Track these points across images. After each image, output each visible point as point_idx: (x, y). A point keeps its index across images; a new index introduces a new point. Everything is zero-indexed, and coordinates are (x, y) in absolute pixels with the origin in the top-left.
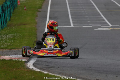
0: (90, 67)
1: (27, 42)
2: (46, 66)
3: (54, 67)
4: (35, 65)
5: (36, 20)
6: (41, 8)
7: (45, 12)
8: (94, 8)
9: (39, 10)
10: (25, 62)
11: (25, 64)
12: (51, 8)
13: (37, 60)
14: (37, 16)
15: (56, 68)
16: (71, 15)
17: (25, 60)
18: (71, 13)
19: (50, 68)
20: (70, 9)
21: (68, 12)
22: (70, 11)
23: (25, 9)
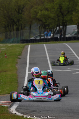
0: (71, 110)
1: (9, 88)
2: (29, 111)
3: (37, 111)
4: (18, 110)
5: (17, 67)
6: (20, 54)
7: (24, 58)
8: (71, 53)
9: (19, 57)
10: (8, 107)
11: (8, 109)
12: (30, 55)
13: (19, 105)
14: (17, 63)
15: (39, 112)
17: (8, 105)
18: (50, 58)
19: (32, 112)
20: (48, 54)
21: (47, 58)
22: (49, 56)
23: (6, 57)
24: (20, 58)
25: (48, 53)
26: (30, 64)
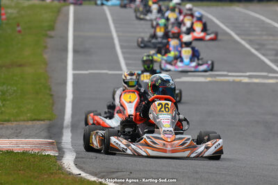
5: (46, 56)
6: (52, 28)
7: (61, 37)
9: (49, 32)
12: (75, 30)
14: (45, 47)
16: (122, 47)
18: (120, 41)
20: (117, 31)
21: (112, 38)
22: (118, 36)
23: (19, 32)
24: (51, 37)
25: (116, 27)
26: (75, 51)
